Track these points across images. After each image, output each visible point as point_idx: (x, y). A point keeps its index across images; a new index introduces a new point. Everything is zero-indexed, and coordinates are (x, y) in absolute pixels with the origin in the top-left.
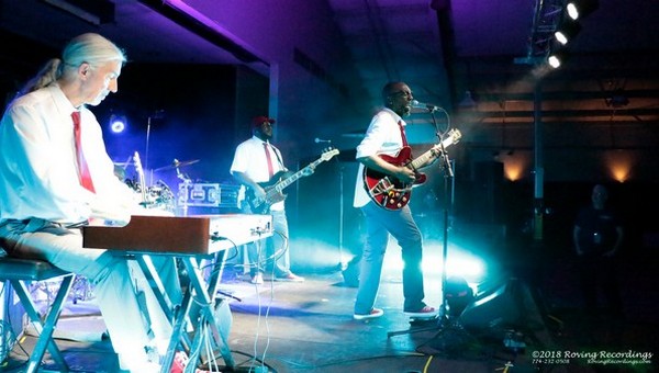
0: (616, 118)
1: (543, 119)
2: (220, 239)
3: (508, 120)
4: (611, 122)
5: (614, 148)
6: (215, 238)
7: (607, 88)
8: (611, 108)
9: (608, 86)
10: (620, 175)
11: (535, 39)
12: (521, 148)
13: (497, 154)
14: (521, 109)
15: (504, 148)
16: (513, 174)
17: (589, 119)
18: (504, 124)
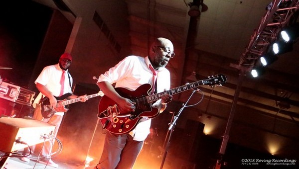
0: (279, 114)
1: (239, 103)
2: (22, 143)
3: (214, 96)
4: (276, 116)
5: (273, 132)
6: (18, 142)
7: (279, 95)
8: (278, 107)
9: (281, 94)
10: (273, 150)
11: (247, 56)
12: (217, 116)
13: (201, 115)
14: (223, 92)
15: (206, 113)
16: (207, 130)
17: (263, 110)
18: (210, 98)
